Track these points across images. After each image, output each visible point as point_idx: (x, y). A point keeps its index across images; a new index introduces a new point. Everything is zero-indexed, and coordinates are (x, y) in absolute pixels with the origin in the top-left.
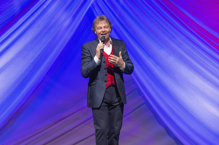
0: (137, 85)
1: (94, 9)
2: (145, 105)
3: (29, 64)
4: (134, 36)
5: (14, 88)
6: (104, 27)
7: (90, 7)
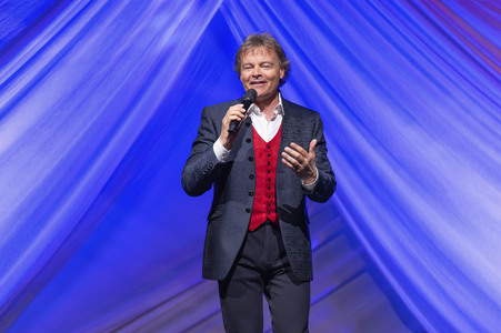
0: (344, 221)
1: (231, 15)
2: (366, 274)
3: (56, 163)
4: (336, 89)
5: (15, 228)
6: (261, 65)
7: (219, 11)
